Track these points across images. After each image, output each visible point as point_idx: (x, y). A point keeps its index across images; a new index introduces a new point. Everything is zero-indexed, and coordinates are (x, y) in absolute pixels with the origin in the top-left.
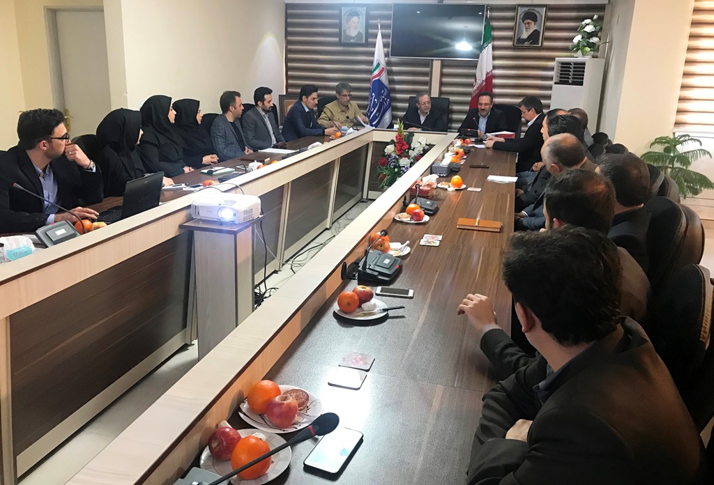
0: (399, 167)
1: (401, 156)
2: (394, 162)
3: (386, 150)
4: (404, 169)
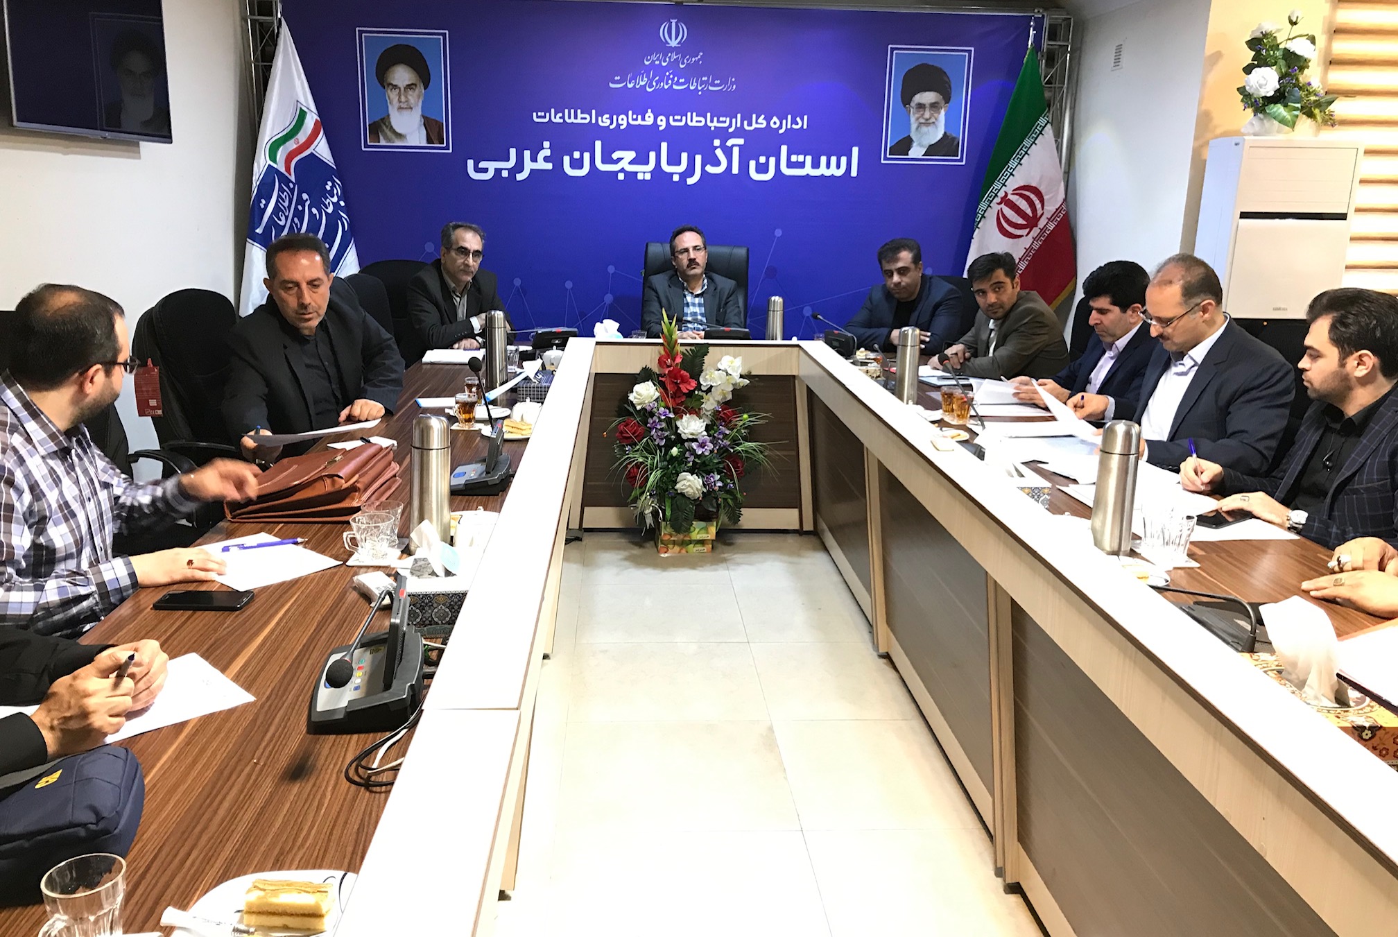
0: (680, 441)
1: (679, 414)
2: (662, 430)
3: (631, 397)
4: (694, 445)
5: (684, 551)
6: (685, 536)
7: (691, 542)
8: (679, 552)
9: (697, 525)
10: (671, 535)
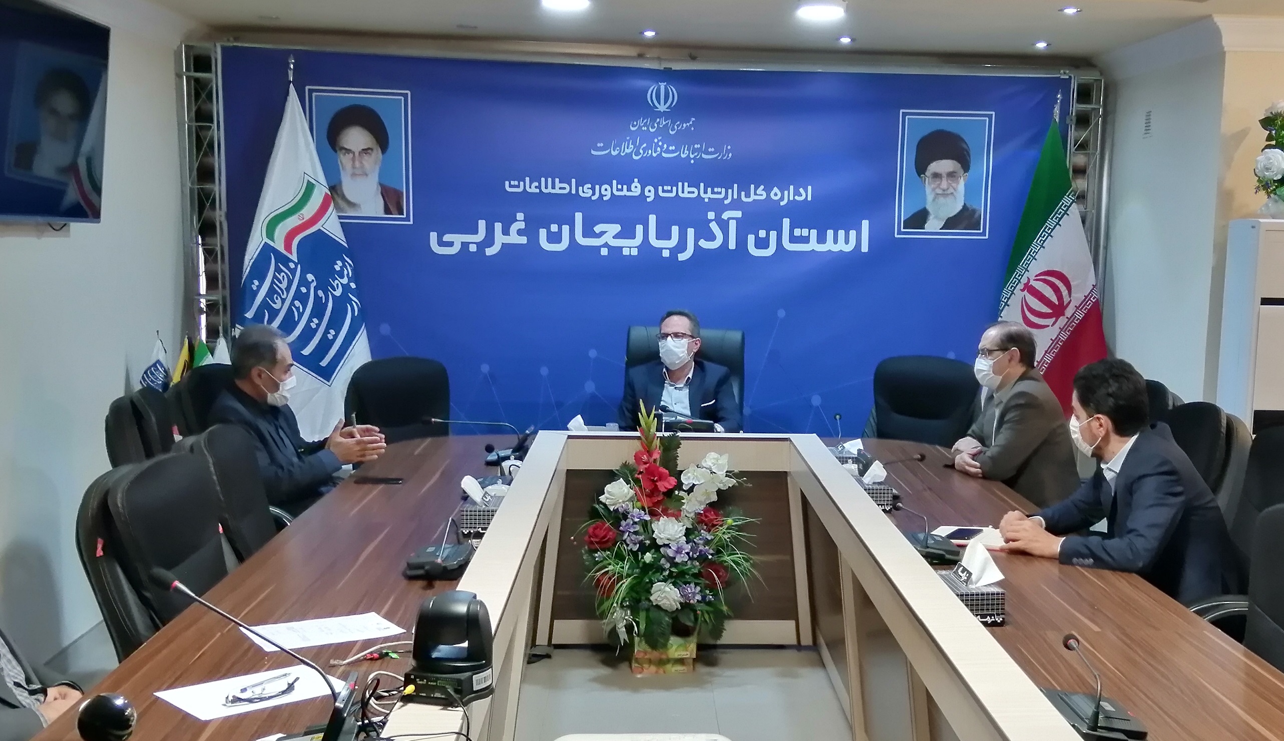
0: (655, 546)
1: (656, 516)
2: (636, 533)
3: (603, 497)
4: (671, 551)
5: (661, 671)
6: (662, 654)
7: (668, 661)
8: (657, 672)
9: (674, 641)
10: (645, 653)
